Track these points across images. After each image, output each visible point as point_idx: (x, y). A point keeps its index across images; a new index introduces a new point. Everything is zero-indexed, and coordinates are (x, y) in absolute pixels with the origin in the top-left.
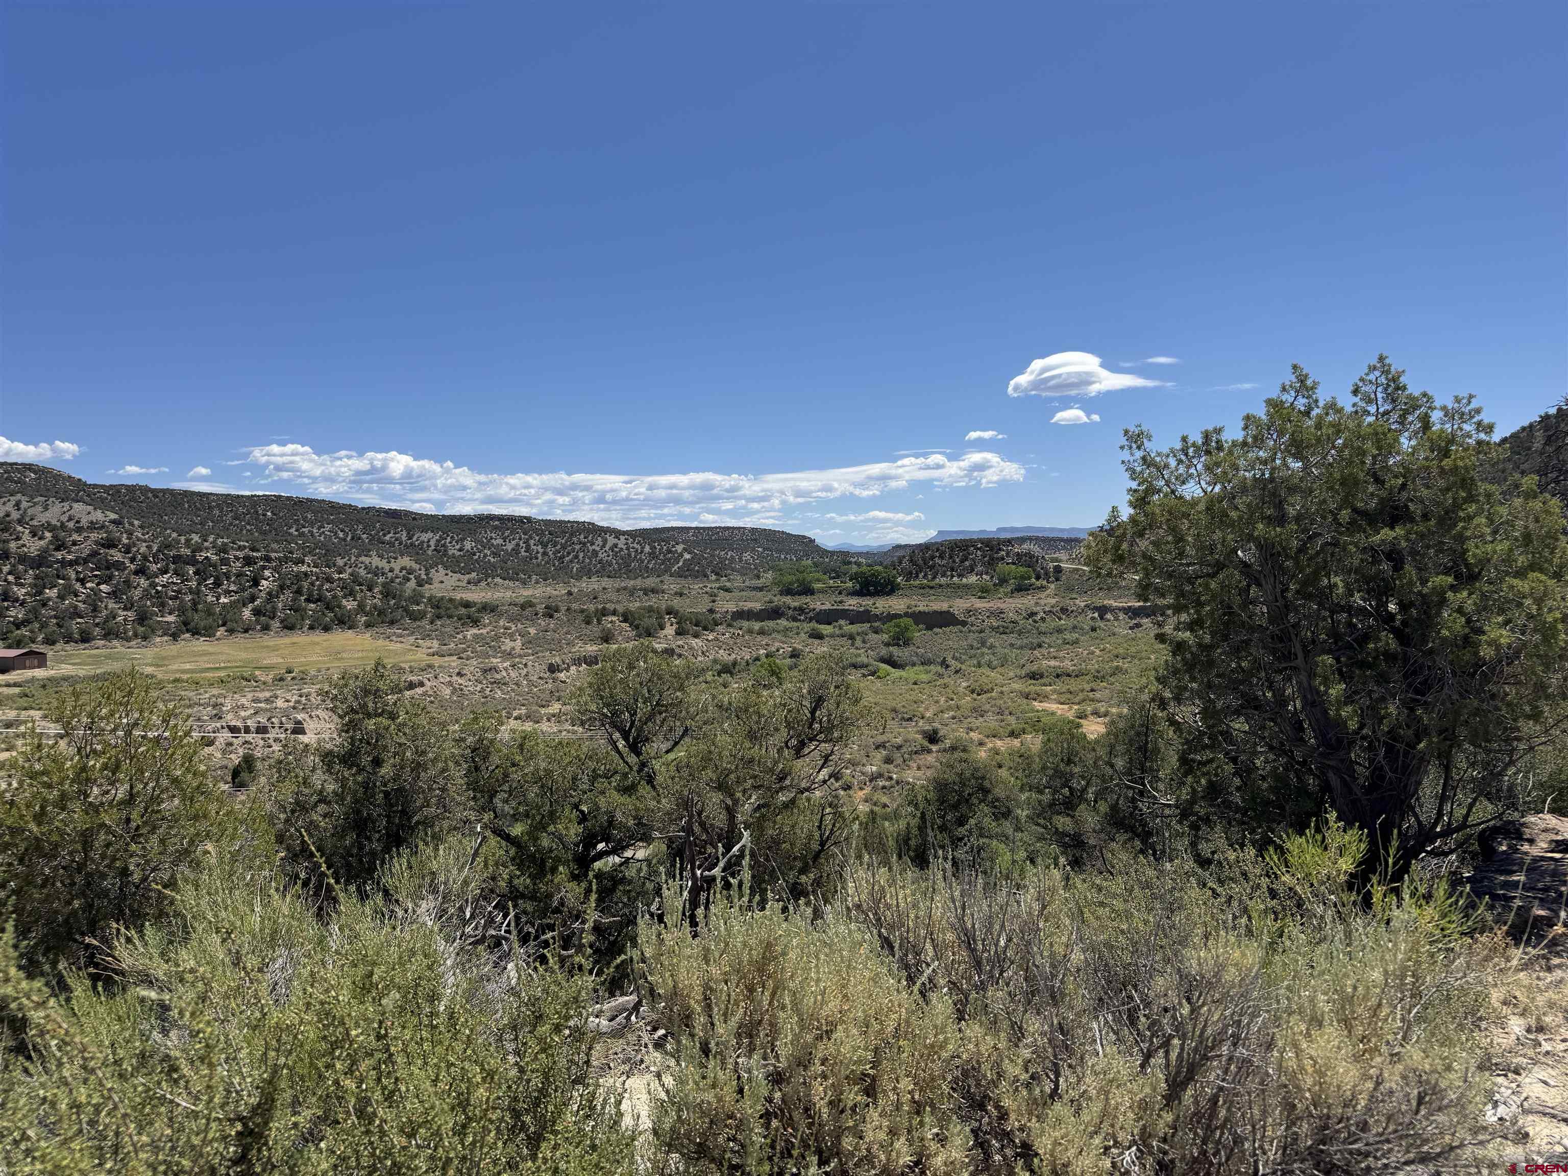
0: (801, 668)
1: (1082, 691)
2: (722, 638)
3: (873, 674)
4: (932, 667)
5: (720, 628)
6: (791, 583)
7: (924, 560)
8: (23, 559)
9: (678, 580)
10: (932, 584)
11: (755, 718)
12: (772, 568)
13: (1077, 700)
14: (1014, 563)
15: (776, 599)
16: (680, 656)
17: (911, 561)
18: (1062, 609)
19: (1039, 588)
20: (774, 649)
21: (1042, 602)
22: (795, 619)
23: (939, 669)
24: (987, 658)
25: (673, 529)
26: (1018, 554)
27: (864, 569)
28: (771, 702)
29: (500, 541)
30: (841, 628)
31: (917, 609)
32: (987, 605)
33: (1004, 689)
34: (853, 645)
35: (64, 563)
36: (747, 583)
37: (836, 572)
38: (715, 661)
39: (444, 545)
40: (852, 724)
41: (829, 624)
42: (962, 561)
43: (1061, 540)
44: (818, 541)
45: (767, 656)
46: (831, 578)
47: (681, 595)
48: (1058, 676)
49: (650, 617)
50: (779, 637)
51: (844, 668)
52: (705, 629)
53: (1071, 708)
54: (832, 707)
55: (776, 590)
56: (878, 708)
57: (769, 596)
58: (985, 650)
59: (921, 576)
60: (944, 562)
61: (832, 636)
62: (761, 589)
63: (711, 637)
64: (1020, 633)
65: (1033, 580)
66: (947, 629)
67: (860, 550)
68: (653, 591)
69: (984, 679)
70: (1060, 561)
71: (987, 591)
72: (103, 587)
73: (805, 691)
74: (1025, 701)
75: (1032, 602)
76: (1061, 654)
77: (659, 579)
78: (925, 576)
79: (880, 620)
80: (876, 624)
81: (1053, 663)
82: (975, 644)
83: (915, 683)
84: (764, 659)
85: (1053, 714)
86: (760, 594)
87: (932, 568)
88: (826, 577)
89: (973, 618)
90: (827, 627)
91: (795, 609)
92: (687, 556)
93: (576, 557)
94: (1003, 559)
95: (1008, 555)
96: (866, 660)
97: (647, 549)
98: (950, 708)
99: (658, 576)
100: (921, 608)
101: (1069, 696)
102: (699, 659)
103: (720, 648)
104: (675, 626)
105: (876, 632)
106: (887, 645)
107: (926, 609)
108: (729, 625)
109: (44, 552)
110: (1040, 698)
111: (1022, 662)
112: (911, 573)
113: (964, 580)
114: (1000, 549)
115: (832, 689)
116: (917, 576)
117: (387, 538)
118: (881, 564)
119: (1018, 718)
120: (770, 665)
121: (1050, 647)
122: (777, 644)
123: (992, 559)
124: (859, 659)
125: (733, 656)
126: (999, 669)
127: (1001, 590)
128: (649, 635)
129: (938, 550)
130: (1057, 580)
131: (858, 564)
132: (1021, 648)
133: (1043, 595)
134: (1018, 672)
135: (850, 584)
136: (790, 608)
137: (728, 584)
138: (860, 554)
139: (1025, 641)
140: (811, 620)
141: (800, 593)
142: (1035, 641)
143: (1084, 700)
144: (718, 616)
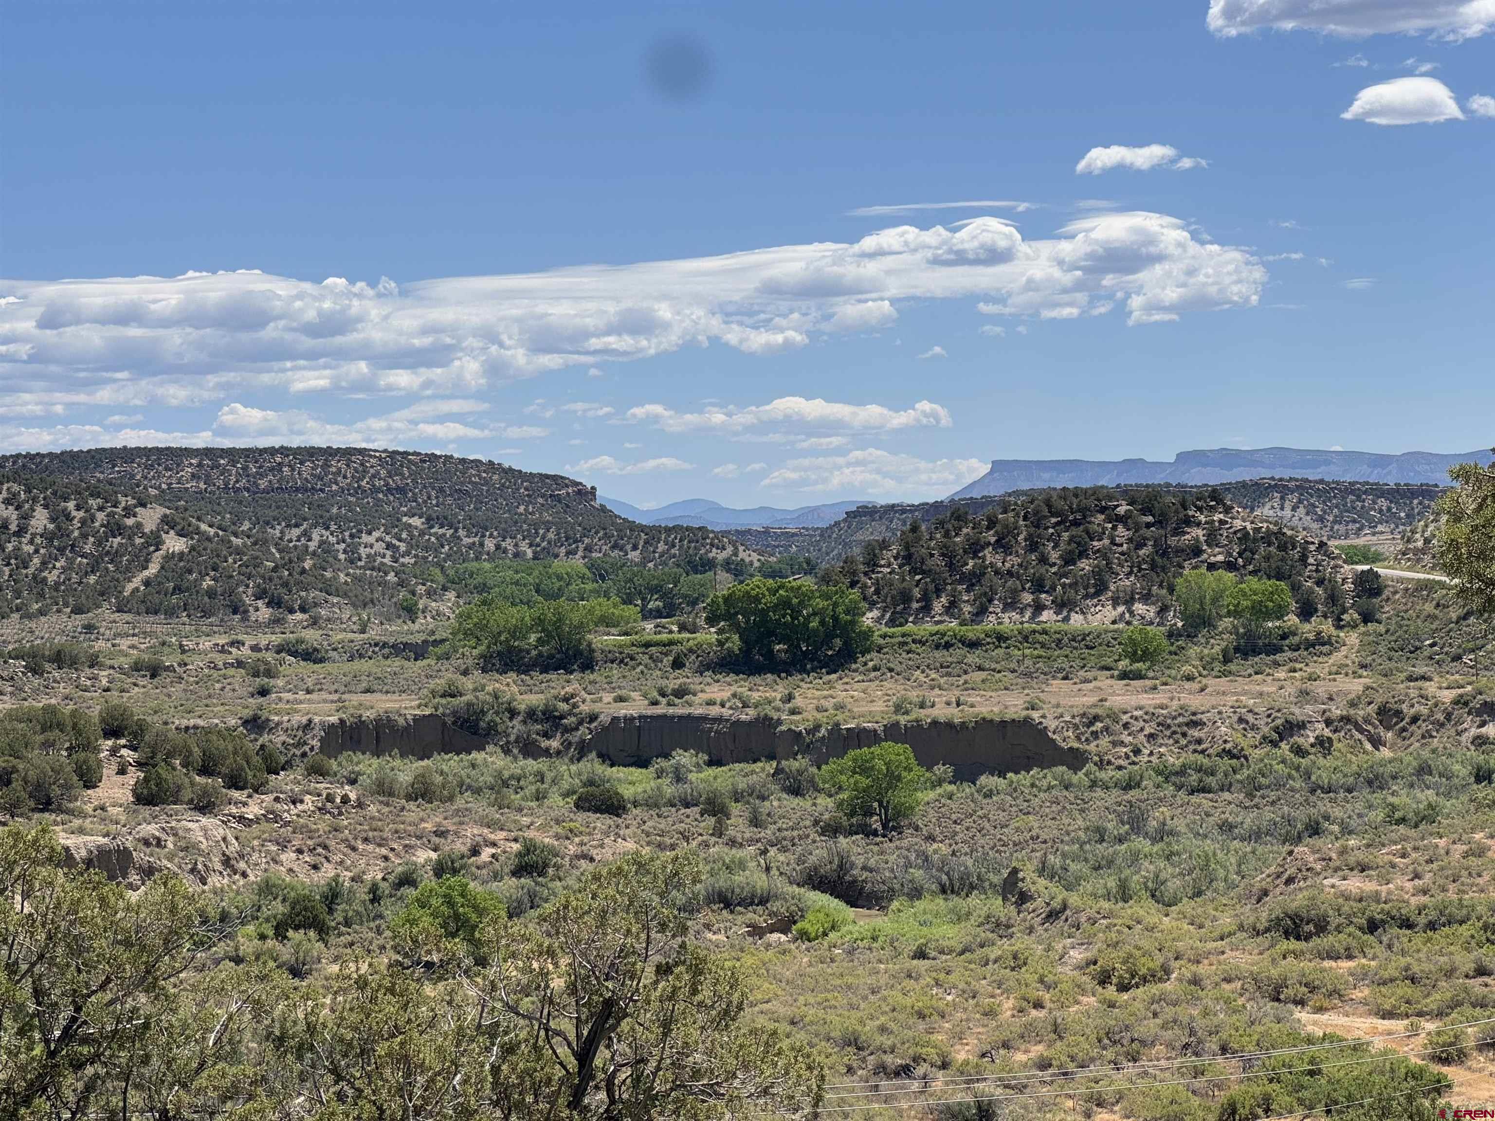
0: (548, 908)
1: (1450, 973)
2: (290, 812)
3: (784, 925)
4: (975, 900)
5: (285, 781)
6: (516, 632)
7: (948, 555)
9: (149, 622)
10: (972, 632)
11: (393, 1076)
12: (452, 582)
13: (1433, 1001)
14: (1230, 566)
15: (467, 683)
16: (148, 872)
17: (908, 558)
18: (1383, 711)
19: (1309, 645)
20: (461, 847)
21: (1320, 689)
22: (530, 749)
23: (997, 906)
24: (1148, 868)
25: (127, 454)
26: (1244, 536)
27: (756, 583)
28: (449, 1025)
30: (679, 778)
31: (926, 715)
32: (1148, 700)
33: (1203, 969)
34: (718, 832)
36: (374, 633)
37: (665, 595)
38: (267, 889)
40: (712, 1091)
41: (643, 763)
42: (1069, 560)
43: (1378, 491)
44: (606, 495)
45: (440, 870)
46: (647, 615)
47: (154, 671)
48: (1372, 926)
49: (47, 745)
50: (481, 807)
51: (690, 909)
52: (235, 782)
53: (1414, 1031)
54: (649, 1036)
55: (471, 653)
56: (800, 1037)
57: (447, 675)
58: (1142, 844)
59: (938, 606)
60: (1013, 561)
61: (652, 803)
62: (418, 651)
63: (253, 810)
64: (1252, 788)
65: (1292, 619)
66: (1023, 779)
67: (741, 523)
68: (59, 659)
69: (1138, 937)
70: (1376, 558)
71: (1146, 656)
73: (558, 983)
74: (1270, 1007)
75: (1290, 689)
76: (1383, 855)
77: (80, 620)
78: (952, 608)
79: (806, 749)
80: (794, 765)
81: (1355, 884)
82: (1111, 826)
83: (921, 954)
84: (428, 881)
85: (1358, 1048)
86: (416, 668)
87: (973, 580)
88: (631, 611)
89: (1104, 742)
90: (635, 773)
91: (531, 715)
92: (174, 544)
94: (1197, 551)
95: (1212, 538)
96: (761, 882)
97: (40, 520)
98: (1028, 1034)
99: (78, 610)
100: (941, 712)
101: (1406, 990)
102: (215, 881)
103: (283, 845)
104: (134, 776)
105: (796, 791)
106: (831, 830)
107: (955, 715)
108: (317, 771)
110: (1316, 999)
111: (1259, 880)
112: (905, 598)
113: (1077, 621)
114: (1188, 522)
115: (649, 975)
116: (927, 609)
118: (810, 568)
119: (1247, 1064)
120: (449, 902)
121: (1347, 831)
122: (472, 832)
123: (1163, 551)
124: (739, 878)
125: (328, 871)
126: (1187, 906)
127: (1193, 651)
128: (46, 804)
129: (992, 523)
130: (1367, 618)
131: (737, 570)
132: (1256, 835)
133: (1321, 666)
134: (1248, 913)
135: (708, 636)
136: (513, 713)
137: (312, 636)
138: (742, 537)
139: (1268, 814)
140: (582, 751)
141: (547, 665)
142: (1301, 815)
143: (1455, 1004)
144: (279, 738)
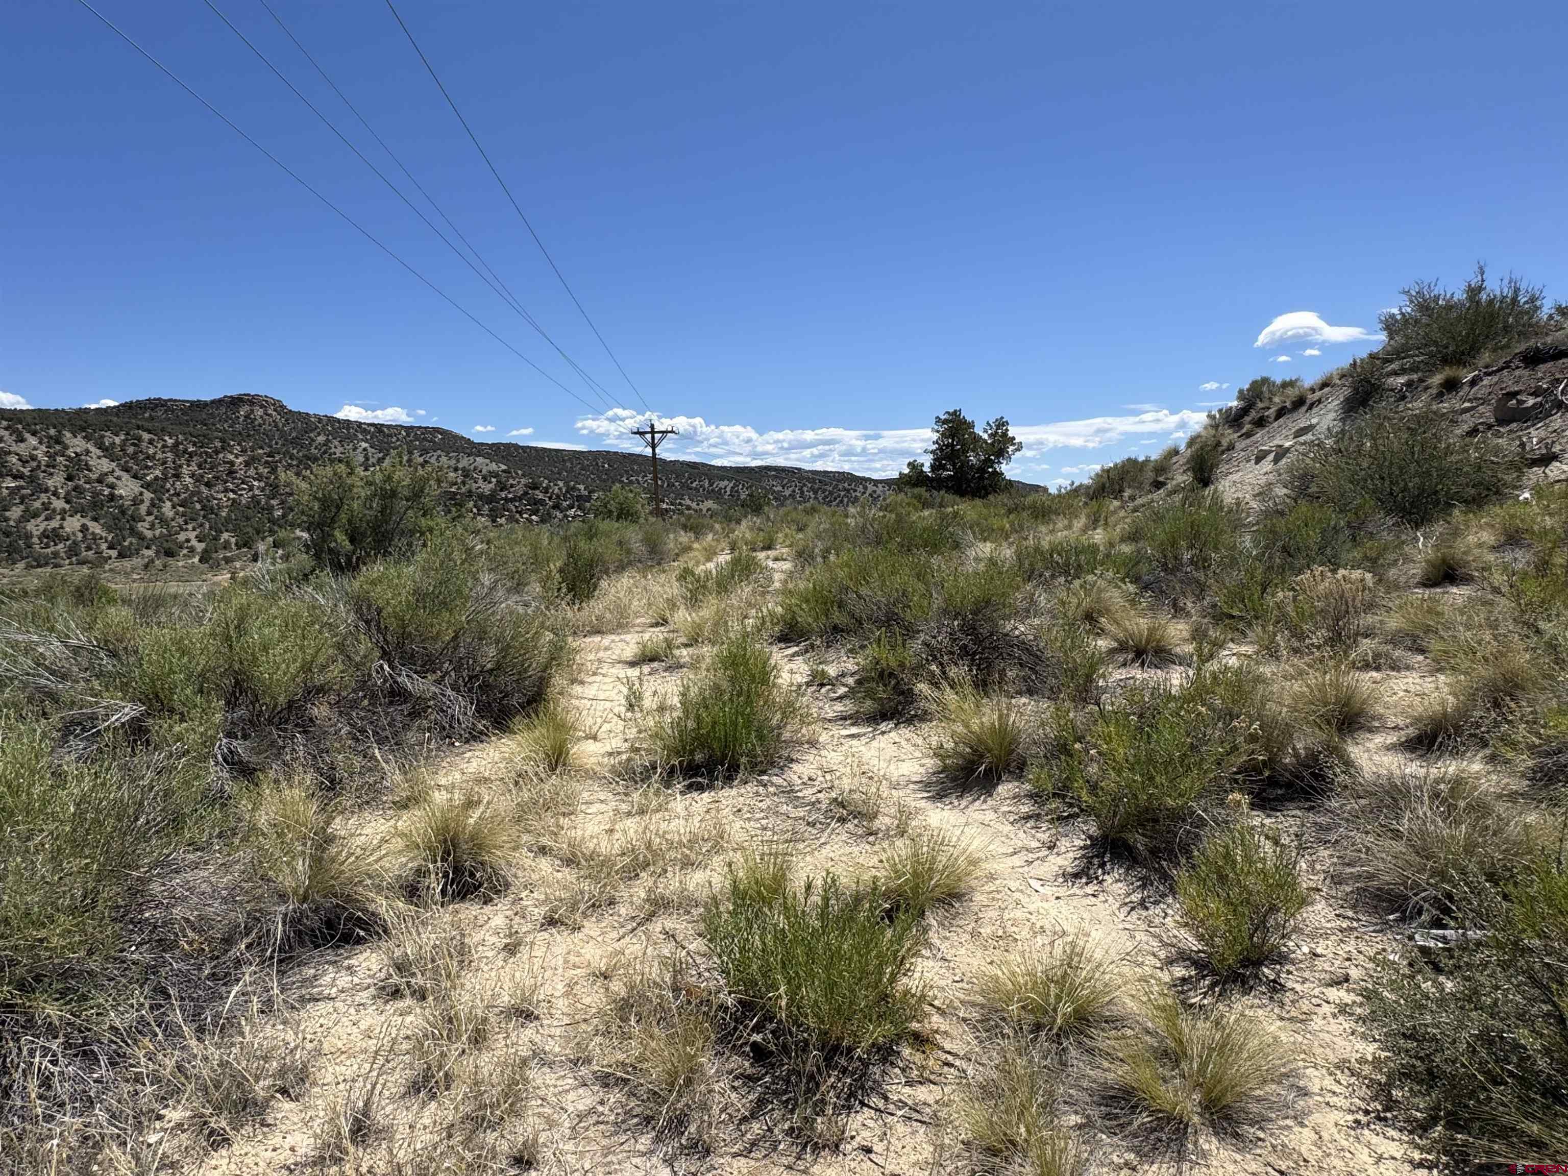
8: (481, 497)
29: (779, 488)
35: (506, 499)
39: (737, 491)
72: (534, 517)
93: (842, 501)
109: (493, 491)
117: (694, 485)
